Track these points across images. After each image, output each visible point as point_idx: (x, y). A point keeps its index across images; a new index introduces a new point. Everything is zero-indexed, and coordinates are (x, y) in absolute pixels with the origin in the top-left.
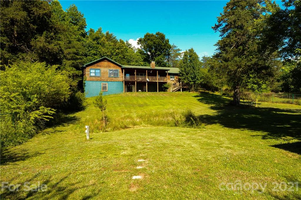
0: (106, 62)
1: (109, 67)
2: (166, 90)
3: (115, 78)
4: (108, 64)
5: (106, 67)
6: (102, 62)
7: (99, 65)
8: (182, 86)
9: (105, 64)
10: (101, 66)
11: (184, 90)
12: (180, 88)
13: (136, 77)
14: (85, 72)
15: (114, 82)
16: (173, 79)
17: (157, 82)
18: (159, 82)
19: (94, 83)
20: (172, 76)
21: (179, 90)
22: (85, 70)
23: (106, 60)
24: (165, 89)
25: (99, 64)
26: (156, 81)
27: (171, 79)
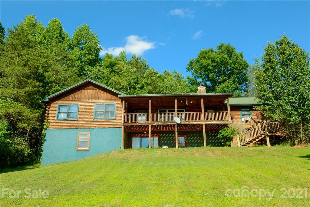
0: (91, 91)
1: (98, 98)
2: (228, 143)
3: (107, 121)
4: (95, 93)
5: (91, 99)
6: (83, 91)
7: (76, 96)
8: (269, 131)
9: (89, 93)
10: (79, 99)
11: (276, 141)
12: (265, 137)
13: (150, 115)
14: (49, 111)
15: (104, 130)
16: (250, 119)
17: (201, 125)
18: (206, 125)
19: (64, 132)
20: (246, 113)
21: (262, 142)
22: (49, 108)
23: (91, 87)
24: (225, 142)
25: (77, 94)
26: (200, 123)
27: (243, 119)
